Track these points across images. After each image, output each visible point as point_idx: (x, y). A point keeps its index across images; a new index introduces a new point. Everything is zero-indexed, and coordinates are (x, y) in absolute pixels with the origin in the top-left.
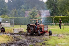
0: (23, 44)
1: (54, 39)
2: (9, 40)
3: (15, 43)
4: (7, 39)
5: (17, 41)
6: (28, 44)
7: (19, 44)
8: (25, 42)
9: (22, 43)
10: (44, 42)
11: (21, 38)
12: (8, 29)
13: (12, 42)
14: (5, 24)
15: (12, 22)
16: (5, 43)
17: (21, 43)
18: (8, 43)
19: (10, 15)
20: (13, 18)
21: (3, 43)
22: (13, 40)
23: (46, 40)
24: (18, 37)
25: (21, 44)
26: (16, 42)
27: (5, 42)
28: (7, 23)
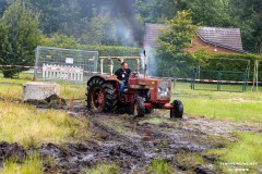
0: (129, 154)
1: (251, 144)
2: (72, 135)
3: (97, 149)
4: (67, 131)
5: (104, 139)
6: (148, 155)
7: (111, 153)
8: (136, 148)
9: (125, 151)
10: (210, 153)
11: (119, 130)
12: (74, 89)
13: (85, 144)
14: (63, 69)
15: (92, 63)
16: (57, 143)
17: (119, 149)
18: (71, 146)
19: (85, 37)
20: (98, 47)
21: (50, 145)
22: (88, 135)
23: (221, 146)
24: (110, 125)
25: (118, 155)
26: (100, 143)
27: (57, 141)
28: (71, 65)
